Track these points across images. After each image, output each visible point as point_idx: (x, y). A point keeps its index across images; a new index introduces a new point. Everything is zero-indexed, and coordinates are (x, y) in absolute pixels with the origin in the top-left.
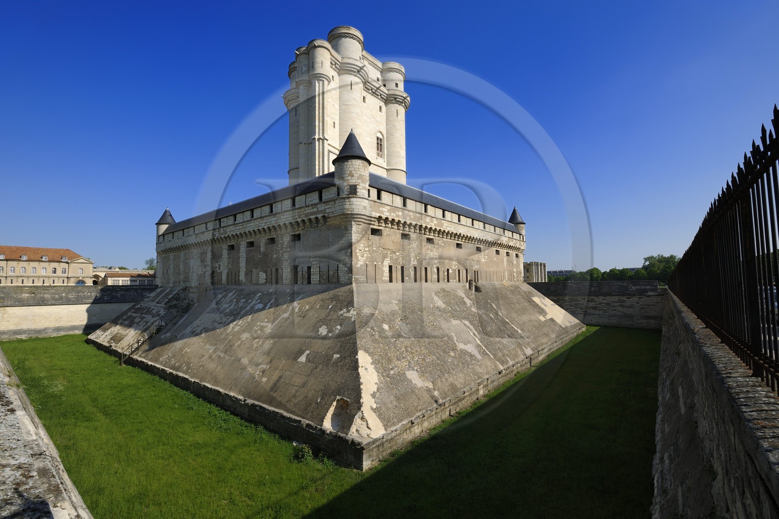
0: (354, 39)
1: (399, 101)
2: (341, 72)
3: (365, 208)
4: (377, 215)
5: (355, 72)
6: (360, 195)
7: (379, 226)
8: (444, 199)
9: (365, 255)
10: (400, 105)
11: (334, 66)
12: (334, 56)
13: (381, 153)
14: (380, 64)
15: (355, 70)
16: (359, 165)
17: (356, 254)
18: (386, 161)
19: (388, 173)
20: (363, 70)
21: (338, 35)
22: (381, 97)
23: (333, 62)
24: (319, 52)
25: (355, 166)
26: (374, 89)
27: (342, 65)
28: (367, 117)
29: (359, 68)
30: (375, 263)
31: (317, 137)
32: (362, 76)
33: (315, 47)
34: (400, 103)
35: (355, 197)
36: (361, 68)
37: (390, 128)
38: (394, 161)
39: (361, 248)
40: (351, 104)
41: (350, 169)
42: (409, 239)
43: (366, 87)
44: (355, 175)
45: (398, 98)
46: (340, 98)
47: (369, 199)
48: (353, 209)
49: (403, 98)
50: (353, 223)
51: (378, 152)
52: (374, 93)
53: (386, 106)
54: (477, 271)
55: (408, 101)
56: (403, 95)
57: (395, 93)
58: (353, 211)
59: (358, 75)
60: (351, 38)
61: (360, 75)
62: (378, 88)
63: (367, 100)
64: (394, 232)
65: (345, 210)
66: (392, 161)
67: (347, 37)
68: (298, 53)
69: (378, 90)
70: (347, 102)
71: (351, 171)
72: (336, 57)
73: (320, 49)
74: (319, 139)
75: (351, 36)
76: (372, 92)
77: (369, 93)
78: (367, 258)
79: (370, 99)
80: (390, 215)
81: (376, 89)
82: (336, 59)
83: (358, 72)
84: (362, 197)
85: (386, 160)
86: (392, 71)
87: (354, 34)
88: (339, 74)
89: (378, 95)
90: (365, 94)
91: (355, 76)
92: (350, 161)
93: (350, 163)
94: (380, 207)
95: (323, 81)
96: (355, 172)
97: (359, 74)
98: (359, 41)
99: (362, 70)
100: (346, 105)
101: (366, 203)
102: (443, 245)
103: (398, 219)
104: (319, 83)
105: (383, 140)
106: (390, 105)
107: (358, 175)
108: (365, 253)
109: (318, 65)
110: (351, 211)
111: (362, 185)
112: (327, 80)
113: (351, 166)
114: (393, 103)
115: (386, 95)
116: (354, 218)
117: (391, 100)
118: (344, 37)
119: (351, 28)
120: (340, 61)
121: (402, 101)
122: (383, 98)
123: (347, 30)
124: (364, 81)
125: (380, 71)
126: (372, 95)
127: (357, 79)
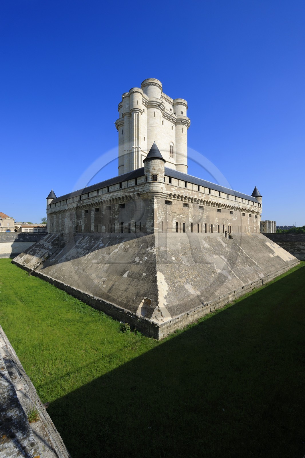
0: (156, 86)
1: (184, 123)
2: (149, 107)
3: (162, 188)
4: (169, 192)
5: (157, 106)
6: (159, 181)
7: (170, 199)
8: (210, 182)
9: (162, 216)
10: (184, 125)
11: (144, 103)
12: (145, 97)
13: (172, 155)
14: (172, 101)
15: (157, 105)
16: (159, 163)
17: (156, 216)
18: (175, 160)
19: (177, 167)
20: (162, 105)
21: (147, 84)
23: (144, 101)
24: (136, 95)
25: (156, 164)
27: (149, 103)
28: (164, 134)
29: (159, 104)
30: (168, 221)
31: (134, 147)
32: (161, 108)
33: (134, 92)
35: (156, 182)
36: (161, 104)
37: (178, 139)
38: (180, 160)
39: (159, 212)
40: (155, 126)
41: (153, 165)
42: (188, 206)
43: (163, 115)
44: (156, 169)
45: (183, 121)
46: (148, 123)
47: (164, 183)
48: (155, 189)
49: (186, 121)
50: (155, 197)
51: (171, 154)
52: (169, 118)
53: (175, 126)
54: (230, 226)
55: (189, 123)
56: (186, 119)
57: (181, 118)
58: (155, 190)
59: (159, 108)
60: (154, 85)
62: (171, 116)
63: (164, 123)
64: (179, 202)
65: (150, 190)
66: (179, 160)
67: (152, 85)
68: (123, 97)
69: (171, 117)
70: (152, 124)
71: (154, 167)
72: (146, 98)
73: (136, 93)
74: (136, 148)
75: (155, 84)
76: (167, 118)
78: (163, 218)
79: (166, 122)
81: (169, 116)
82: (146, 99)
84: (160, 182)
85: (175, 159)
86: (179, 104)
87: (157, 83)
88: (148, 108)
89: (171, 120)
90: (163, 119)
91: (157, 108)
92: (153, 160)
93: (153, 162)
94: (171, 187)
95: (138, 113)
96: (156, 167)
97: (160, 107)
98: (159, 87)
99: (161, 105)
100: (152, 126)
101: (162, 185)
104: (136, 114)
105: (173, 147)
106: (178, 125)
107: (158, 169)
108: (161, 215)
109: (135, 103)
110: (154, 190)
111: (160, 175)
112: (140, 112)
113: (154, 164)
114: (180, 124)
115: (176, 120)
116: (155, 194)
117: (178, 122)
118: (150, 85)
119: (155, 79)
120: (148, 100)
121: (185, 122)
122: (174, 121)
123: (152, 81)
124: (162, 112)
125: (172, 105)
126: (167, 120)
127: (158, 111)
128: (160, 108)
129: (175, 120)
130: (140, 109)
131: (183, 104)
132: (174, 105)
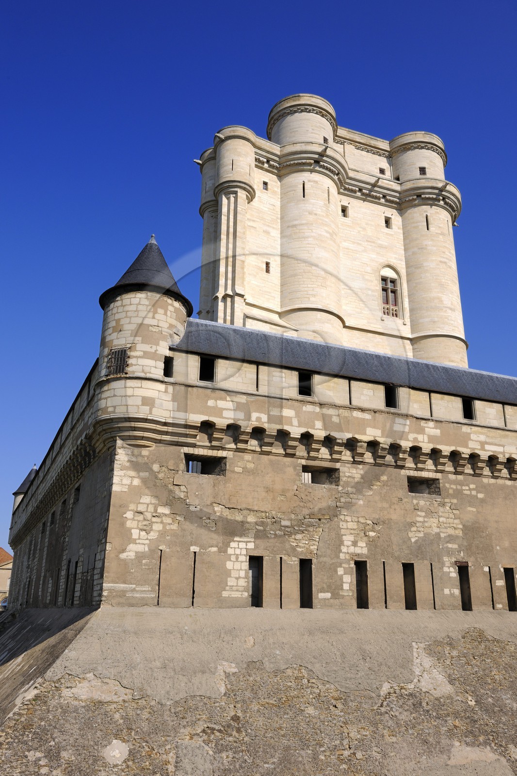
0: (309, 112)
1: (429, 199)
2: (283, 172)
3: (148, 402)
4: (197, 419)
5: (310, 164)
6: (134, 372)
9: (157, 527)
10: (431, 205)
11: (266, 165)
12: (263, 147)
13: (395, 308)
14: (384, 145)
15: (308, 161)
16: (139, 304)
17: (123, 524)
18: (408, 323)
19: (416, 346)
20: (328, 156)
21: (278, 115)
22: (387, 201)
23: (261, 159)
24: (228, 148)
25: (127, 308)
26: (366, 189)
27: (283, 159)
28: (354, 243)
29: (317, 156)
30: (193, 549)
31: (220, 294)
32: (327, 169)
33: (222, 141)
34: (432, 202)
35: (120, 379)
36: (322, 154)
37: (414, 253)
38: (427, 320)
39: (141, 508)
41: (117, 317)
42: (337, 481)
43: (345, 189)
44: (126, 327)
45: (424, 193)
46: (282, 218)
48: (115, 407)
49: (437, 191)
50: (119, 442)
51: (386, 306)
52: (369, 195)
53: (401, 214)
55: (457, 198)
56: (435, 185)
57: (416, 186)
58: (114, 412)
59: (317, 168)
60: (302, 111)
61: (323, 167)
62: (374, 185)
63: (350, 212)
64: (272, 463)
65: (100, 413)
66: (421, 321)
67: (295, 112)
68: (200, 162)
69: (376, 189)
70: (296, 220)
71: (118, 321)
72: (268, 149)
73: (229, 142)
74: (226, 296)
75: (302, 107)
76: (363, 194)
77: (357, 198)
78: (162, 534)
79: (357, 207)
80: (248, 418)
81: (369, 187)
82: (268, 152)
83: (317, 162)
84: (142, 375)
85: (408, 320)
86: (409, 149)
87: (309, 103)
88: (280, 177)
89: (379, 198)
90: (345, 201)
91: (311, 171)
92: (118, 298)
93: (118, 303)
94: (209, 398)
95: (236, 193)
96: (128, 320)
97: (321, 166)
98: (322, 112)
99: (325, 158)
100: (295, 226)
101: (154, 390)
102: (480, 496)
103: (279, 427)
104: (228, 199)
105: (398, 282)
106: (409, 211)
107: (133, 327)
108: (154, 519)
109: (225, 168)
110: (110, 413)
111: (142, 347)
112: (244, 189)
113: (120, 309)
114: (415, 206)
115: (397, 195)
116: (121, 429)
117: (410, 200)
118: (289, 114)
119: (301, 95)
120: (279, 153)
121: (434, 196)
122: (392, 202)
123: (294, 101)
124: (336, 177)
125: (386, 157)
126: (364, 200)
127: (316, 176)
128: (321, 169)
129: (395, 197)
130: (240, 182)
131: (423, 145)
132: (390, 156)
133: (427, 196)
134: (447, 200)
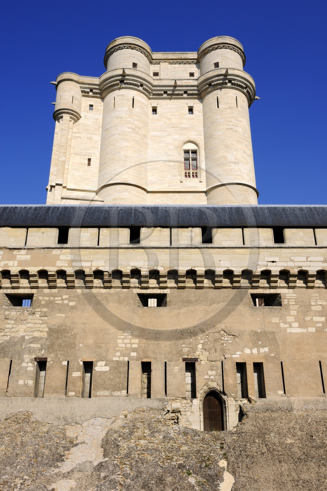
1: (217, 84)
5: (117, 84)
10: (221, 89)
11: (91, 94)
12: (85, 82)
15: (115, 83)
18: (204, 180)
20: (128, 75)
22: (189, 95)
23: (86, 90)
26: (170, 90)
27: (101, 86)
29: (120, 78)
32: (131, 84)
33: (57, 86)
34: (221, 86)
36: (124, 75)
37: (208, 128)
43: (154, 95)
45: (213, 82)
49: (222, 77)
51: (188, 171)
52: (173, 94)
53: (201, 102)
59: (123, 86)
60: (117, 50)
61: (128, 84)
62: (175, 86)
63: (159, 109)
67: (114, 52)
69: (177, 88)
72: (89, 82)
73: (61, 84)
76: (168, 95)
77: (165, 98)
79: (164, 105)
81: (172, 88)
82: (90, 84)
83: (122, 81)
85: (204, 178)
86: (208, 53)
87: (121, 43)
88: (103, 99)
89: (181, 95)
90: (154, 103)
91: (119, 89)
95: (61, 117)
97: (125, 84)
99: (127, 77)
105: (198, 151)
106: (206, 97)
114: (209, 92)
115: (196, 88)
117: (204, 90)
118: (110, 55)
120: (98, 83)
121: (221, 81)
124: (141, 88)
125: (195, 64)
126: (170, 99)
127: (123, 91)
128: (126, 86)
129: (194, 90)
130: (64, 109)
131: (216, 46)
132: (198, 62)
133: (215, 83)
134: (233, 82)
